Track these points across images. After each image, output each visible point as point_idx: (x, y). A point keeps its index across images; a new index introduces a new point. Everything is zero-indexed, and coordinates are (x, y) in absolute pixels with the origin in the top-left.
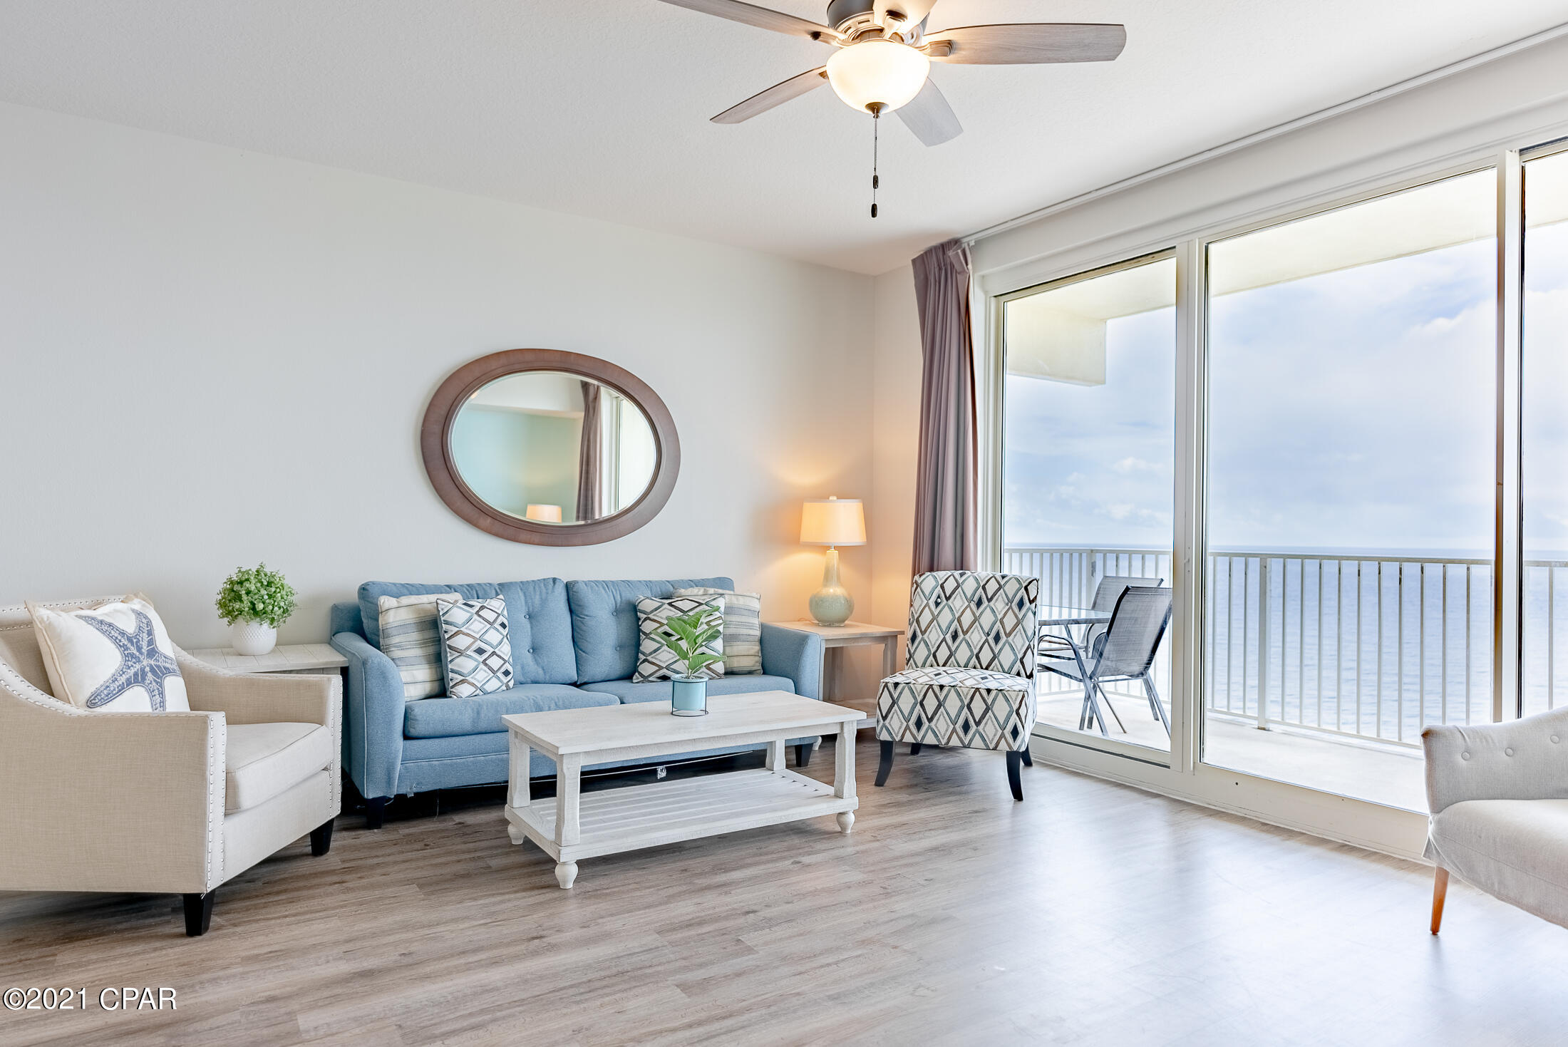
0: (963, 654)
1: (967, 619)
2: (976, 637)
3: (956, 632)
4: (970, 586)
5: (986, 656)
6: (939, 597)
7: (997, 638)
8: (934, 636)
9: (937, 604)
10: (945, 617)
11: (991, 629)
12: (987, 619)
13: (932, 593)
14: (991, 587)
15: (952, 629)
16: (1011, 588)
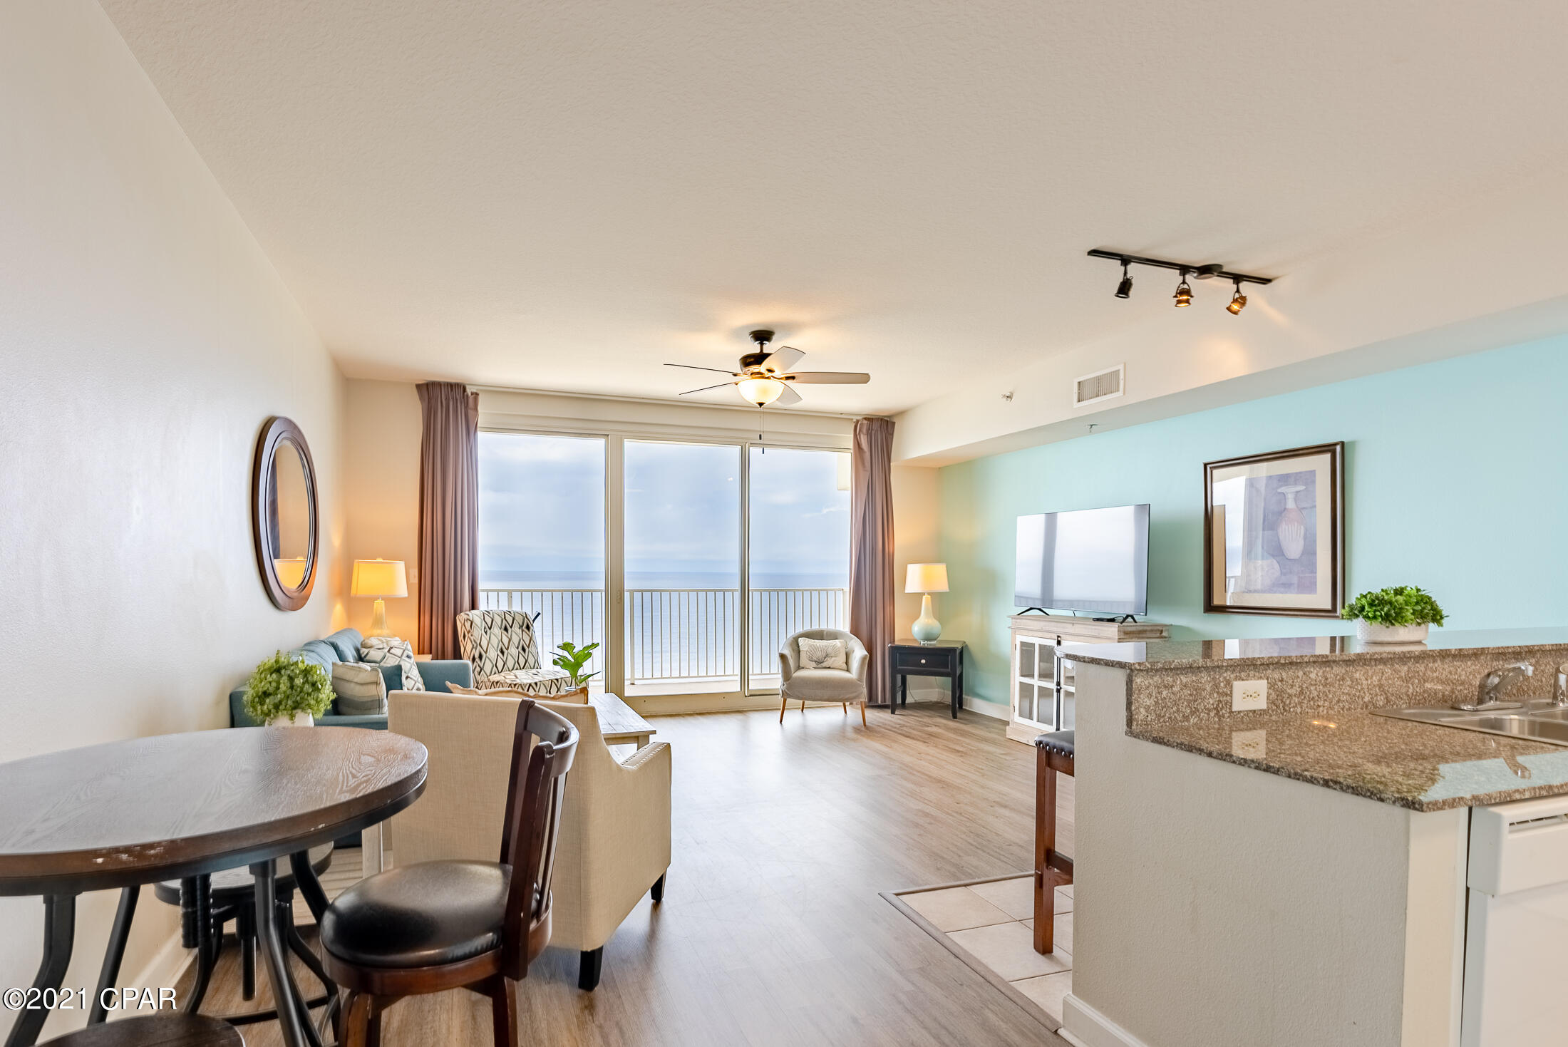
0: (510, 663)
1: (506, 640)
2: (513, 651)
3: (502, 649)
4: (498, 620)
5: (522, 661)
6: (485, 628)
7: (524, 649)
8: (493, 654)
9: (486, 633)
10: (495, 641)
11: (519, 644)
12: (515, 639)
13: (482, 626)
14: (510, 619)
15: (500, 647)
16: (519, 619)
